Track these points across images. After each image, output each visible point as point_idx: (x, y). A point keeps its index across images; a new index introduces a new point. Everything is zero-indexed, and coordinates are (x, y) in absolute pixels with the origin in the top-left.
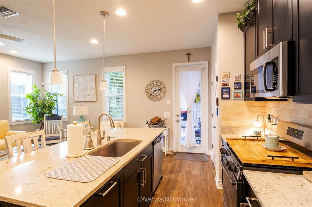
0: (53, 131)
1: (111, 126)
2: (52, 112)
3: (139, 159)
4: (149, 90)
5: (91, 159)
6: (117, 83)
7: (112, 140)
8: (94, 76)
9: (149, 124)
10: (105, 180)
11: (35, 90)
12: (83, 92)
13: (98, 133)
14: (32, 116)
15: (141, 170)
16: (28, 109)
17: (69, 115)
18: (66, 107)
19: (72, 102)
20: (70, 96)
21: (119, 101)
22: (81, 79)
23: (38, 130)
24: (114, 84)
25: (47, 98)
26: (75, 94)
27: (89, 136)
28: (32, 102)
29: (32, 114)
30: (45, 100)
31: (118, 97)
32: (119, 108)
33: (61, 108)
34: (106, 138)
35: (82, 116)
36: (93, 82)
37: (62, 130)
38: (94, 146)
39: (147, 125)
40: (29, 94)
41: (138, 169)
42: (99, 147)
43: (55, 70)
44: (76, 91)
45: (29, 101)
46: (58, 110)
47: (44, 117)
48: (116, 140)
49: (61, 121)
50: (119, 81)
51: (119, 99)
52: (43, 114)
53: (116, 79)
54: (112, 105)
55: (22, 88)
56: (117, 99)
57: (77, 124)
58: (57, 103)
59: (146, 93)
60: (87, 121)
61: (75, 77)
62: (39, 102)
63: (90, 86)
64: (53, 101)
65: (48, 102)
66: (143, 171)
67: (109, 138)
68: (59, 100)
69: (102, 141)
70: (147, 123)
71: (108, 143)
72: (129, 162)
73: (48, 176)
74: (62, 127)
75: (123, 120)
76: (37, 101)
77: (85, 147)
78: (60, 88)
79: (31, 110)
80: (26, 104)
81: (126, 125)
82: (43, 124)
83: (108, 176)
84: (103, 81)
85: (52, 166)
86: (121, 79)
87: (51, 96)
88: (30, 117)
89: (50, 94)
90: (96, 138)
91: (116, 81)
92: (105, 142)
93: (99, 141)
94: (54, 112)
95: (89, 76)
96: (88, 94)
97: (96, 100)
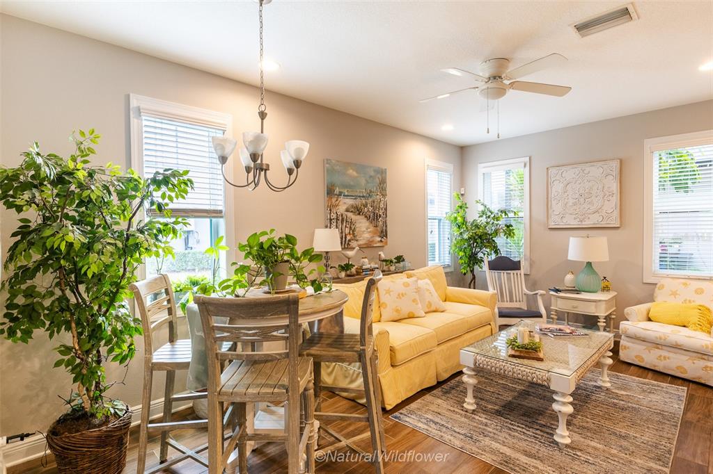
8: (615, 163)
11: (460, 204)
12: (575, 204)
17: (531, 259)
19: (540, 229)
20: (534, 215)
22: (570, 173)
26: (550, 211)
35: (589, 264)
49: (521, 272)
61: (553, 171)
63: (600, 188)
89: (491, 213)
95: (600, 164)
96: (593, 208)
97: (621, 225)
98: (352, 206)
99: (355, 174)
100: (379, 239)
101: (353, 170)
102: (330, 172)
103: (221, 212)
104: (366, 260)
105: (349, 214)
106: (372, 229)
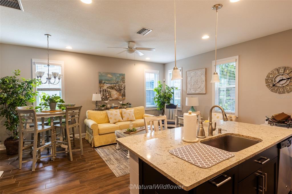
0: (171, 117)
1: (224, 119)
2: (170, 102)
3: (259, 160)
4: (272, 80)
5: (203, 147)
6: (228, 75)
7: (223, 133)
8: (204, 70)
9: (270, 121)
10: (219, 172)
11: (159, 85)
12: (194, 85)
13: (210, 124)
14: (157, 104)
15: (261, 173)
16: (155, 99)
17: (182, 105)
18: (180, 98)
19: (185, 94)
20: (183, 89)
21: (229, 93)
22: (192, 74)
23: (161, 115)
24: (225, 76)
25: (167, 91)
26: (187, 88)
27: (201, 125)
28: (157, 94)
29: (157, 103)
30: (165, 93)
31: (228, 89)
32: (229, 100)
33: (176, 100)
34: (217, 130)
35: (192, 107)
36: (203, 75)
37: (177, 117)
38: (205, 135)
39: (267, 122)
40: (156, 88)
41: (256, 171)
42: (211, 137)
43: (176, 68)
44: (188, 84)
45: (156, 93)
46: (174, 100)
47: (165, 105)
48: (228, 134)
49: (176, 109)
50: (230, 72)
51: (229, 91)
52: (164, 103)
53: (227, 71)
54: (221, 97)
55: (152, 83)
56: (227, 91)
57: (192, 114)
58: (174, 95)
59: (266, 83)
60: (198, 112)
61: (188, 73)
62: (162, 94)
63: (200, 79)
64: (171, 93)
65: (167, 94)
66: (263, 176)
67: (220, 130)
68: (175, 92)
69: (213, 132)
70: (267, 120)
71: (220, 136)
72: (245, 160)
73: (170, 152)
74: (177, 115)
75: (234, 114)
76: (160, 93)
77: (198, 135)
78: (175, 82)
79: (157, 100)
80: (154, 95)
81: (237, 119)
82: (164, 111)
83: (222, 169)
84: (214, 74)
85: (172, 145)
86: (233, 70)
87: (169, 89)
88: (156, 105)
89: (169, 88)
90: (208, 129)
91: (227, 72)
92: (216, 134)
93: (210, 131)
94: (171, 102)
95: (200, 70)
96: (198, 86)
97: (206, 92)
98: (110, 87)
99: (111, 76)
100: (122, 97)
101: (110, 75)
102: (100, 76)
103: (60, 89)
104: (114, 104)
105: (108, 89)
106: (118, 94)
